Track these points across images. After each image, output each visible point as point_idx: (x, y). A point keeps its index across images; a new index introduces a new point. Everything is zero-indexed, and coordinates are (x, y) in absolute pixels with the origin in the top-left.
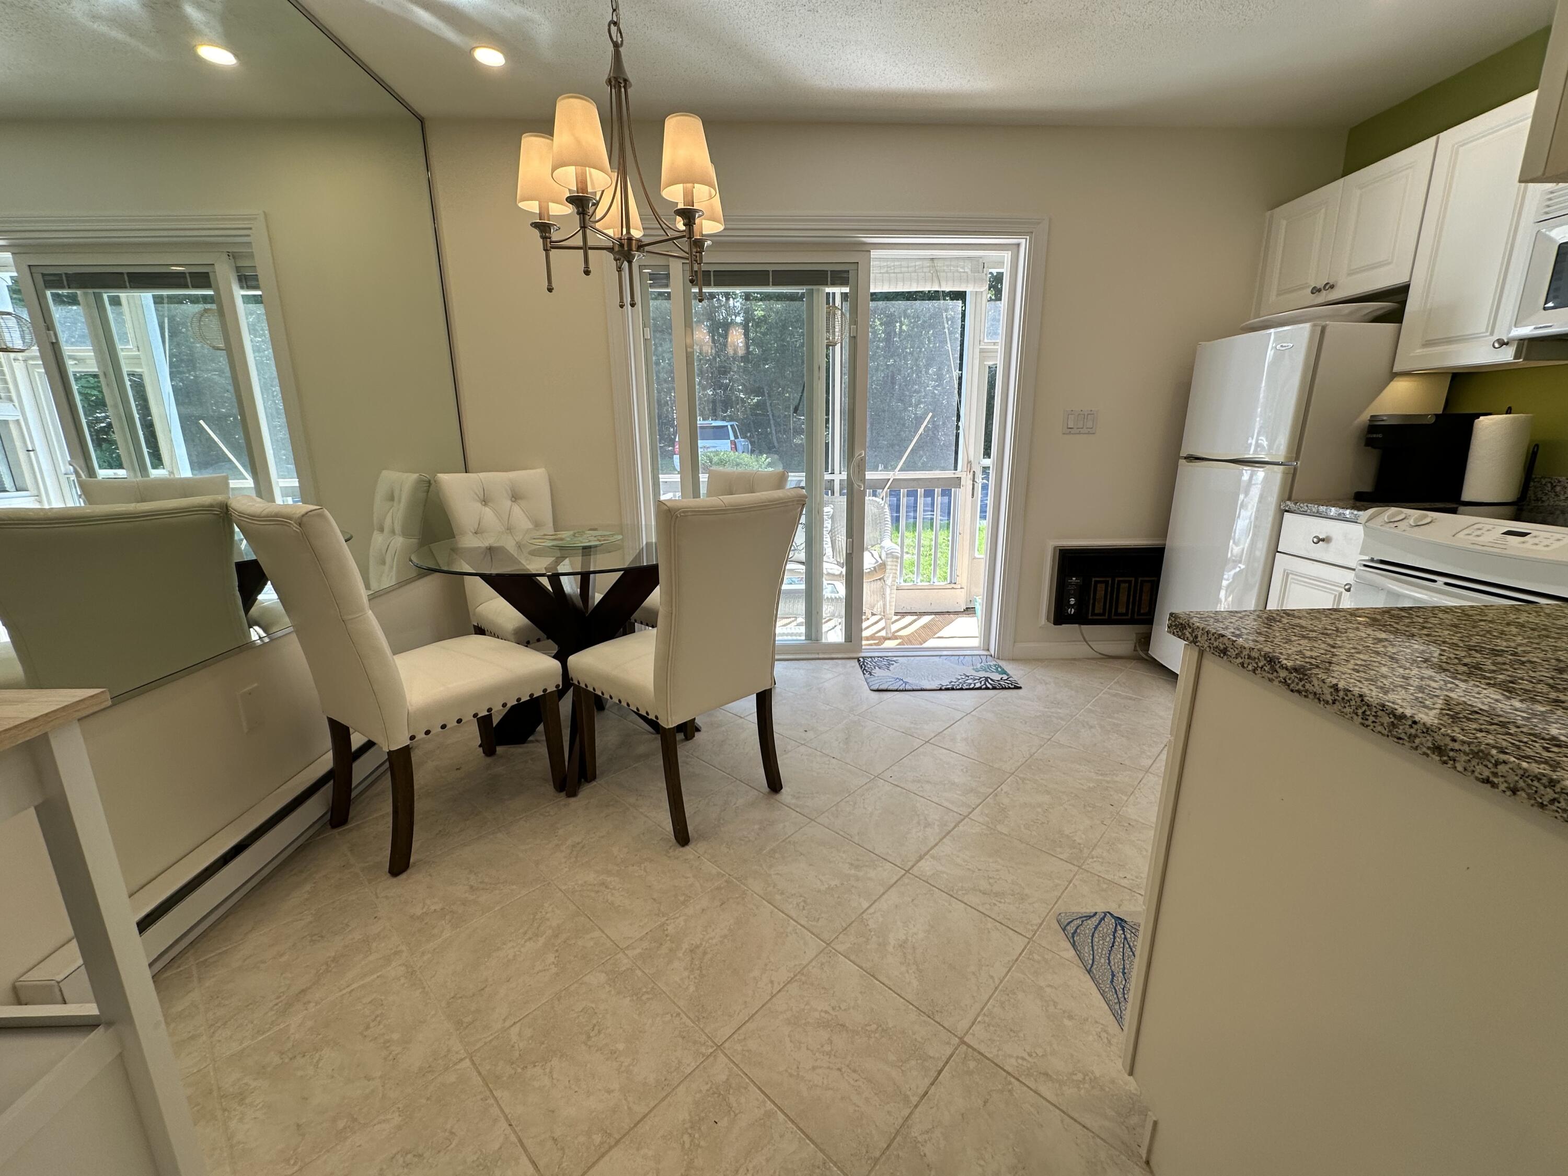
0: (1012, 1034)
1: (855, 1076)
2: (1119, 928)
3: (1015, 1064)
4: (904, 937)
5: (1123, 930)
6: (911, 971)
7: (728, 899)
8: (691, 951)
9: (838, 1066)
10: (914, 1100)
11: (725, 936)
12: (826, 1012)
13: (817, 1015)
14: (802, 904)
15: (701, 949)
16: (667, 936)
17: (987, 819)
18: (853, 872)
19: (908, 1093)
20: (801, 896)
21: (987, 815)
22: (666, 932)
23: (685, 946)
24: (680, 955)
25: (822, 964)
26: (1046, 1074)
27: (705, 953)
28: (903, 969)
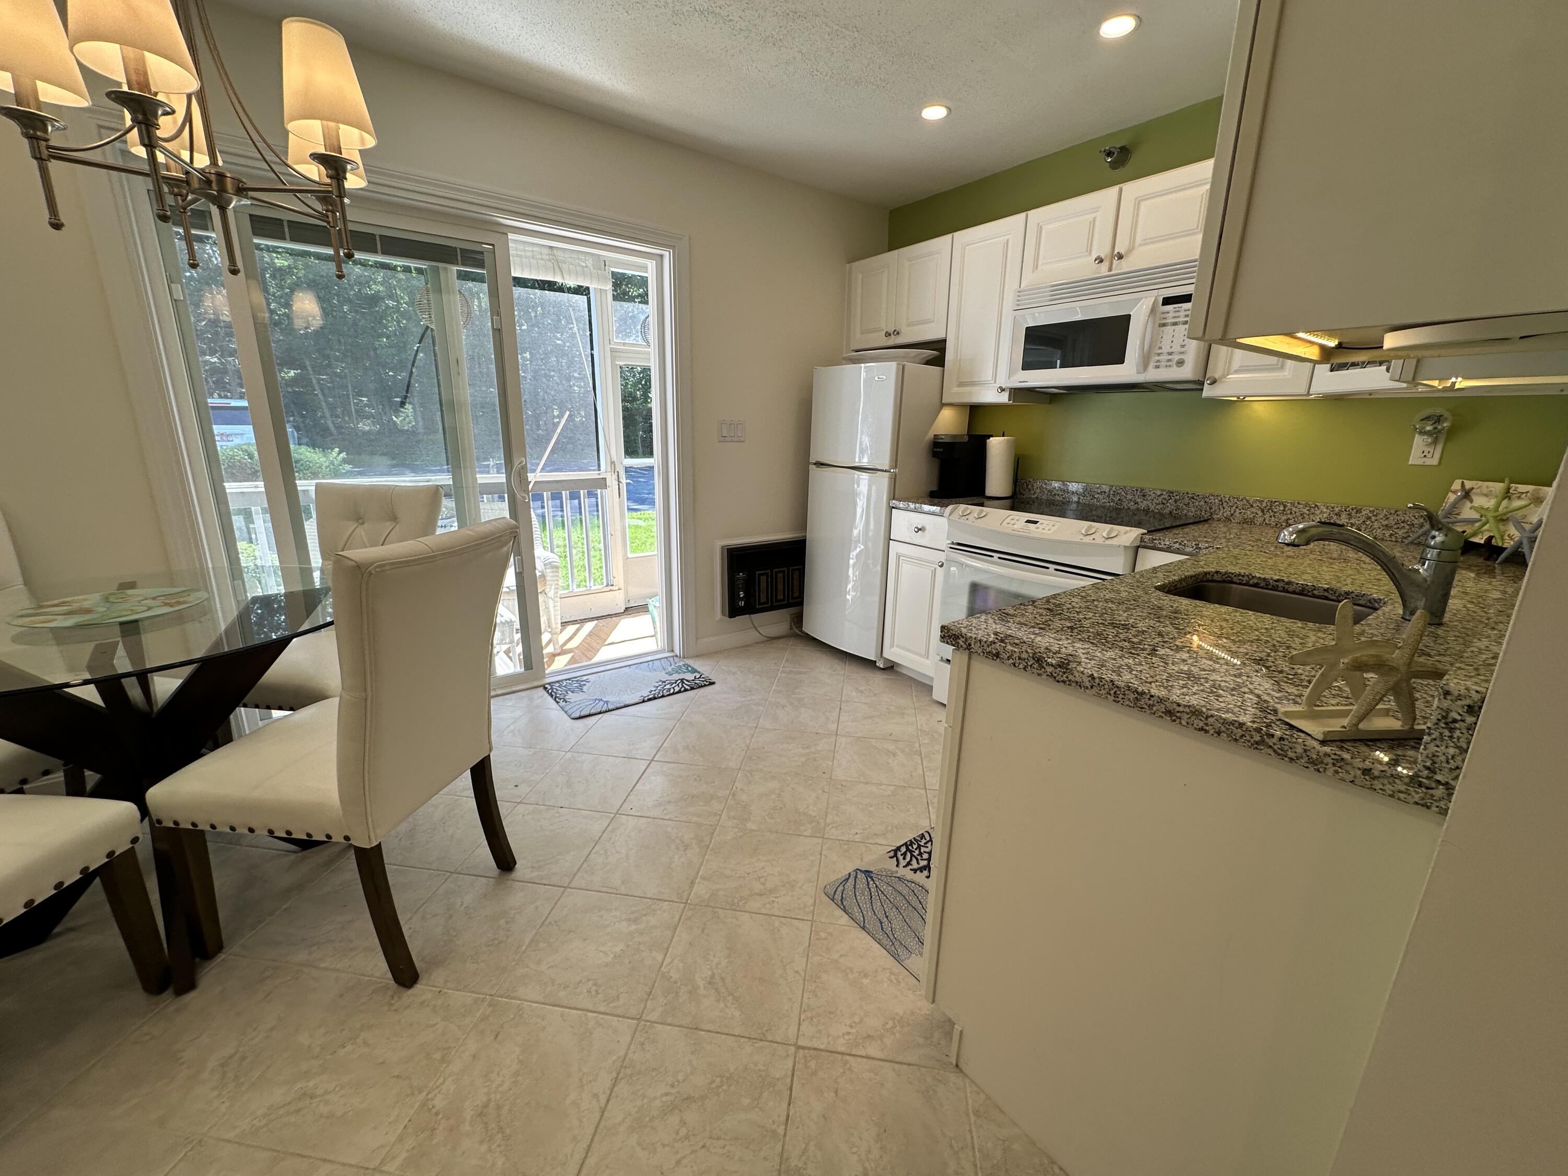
0: (832, 1016)
1: (721, 1142)
2: (869, 879)
3: (844, 1042)
4: (710, 973)
5: (873, 880)
6: (729, 1004)
7: (502, 1026)
8: (480, 1115)
9: (701, 1144)
10: (781, 1130)
11: (517, 1074)
12: (667, 1094)
13: (658, 1103)
14: (594, 988)
15: (492, 1105)
16: (437, 1114)
17: (736, 821)
18: (633, 927)
19: (774, 1127)
20: (589, 980)
21: (734, 818)
22: (434, 1110)
23: (468, 1114)
24: (467, 1127)
25: (642, 1044)
26: (869, 1036)
27: (499, 1108)
28: (722, 1005)
